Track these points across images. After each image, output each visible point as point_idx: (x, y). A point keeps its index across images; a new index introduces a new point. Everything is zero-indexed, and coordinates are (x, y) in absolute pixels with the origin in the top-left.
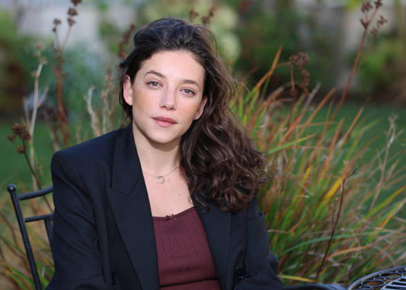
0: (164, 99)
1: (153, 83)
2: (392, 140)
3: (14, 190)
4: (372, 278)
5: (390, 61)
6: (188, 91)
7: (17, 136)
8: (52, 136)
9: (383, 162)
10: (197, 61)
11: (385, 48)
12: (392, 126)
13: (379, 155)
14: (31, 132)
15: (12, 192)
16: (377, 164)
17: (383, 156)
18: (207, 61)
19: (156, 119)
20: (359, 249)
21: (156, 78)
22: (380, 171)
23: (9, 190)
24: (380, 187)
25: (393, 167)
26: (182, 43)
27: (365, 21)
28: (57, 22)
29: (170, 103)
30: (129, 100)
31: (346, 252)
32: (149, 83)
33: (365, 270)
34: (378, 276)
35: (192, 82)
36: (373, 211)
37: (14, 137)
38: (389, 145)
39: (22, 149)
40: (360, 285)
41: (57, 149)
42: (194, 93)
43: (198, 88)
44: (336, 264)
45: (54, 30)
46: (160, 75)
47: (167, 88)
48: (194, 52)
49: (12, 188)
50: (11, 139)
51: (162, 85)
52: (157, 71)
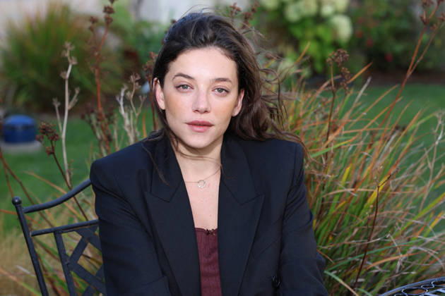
1: (183, 86)
3: (20, 202)
6: (220, 90)
9: (431, 161)
10: (226, 55)
12: (440, 123)
15: (17, 205)
19: (191, 124)
21: (186, 81)
22: (429, 169)
23: (14, 203)
29: (202, 107)
30: (162, 105)
32: (179, 87)
35: (224, 80)
38: (437, 143)
39: (51, 150)
42: (227, 92)
43: (233, 86)
46: (189, 77)
47: (198, 90)
49: (16, 201)
51: (192, 88)
52: (185, 73)
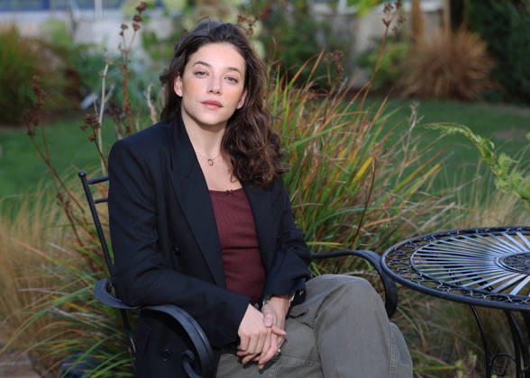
0: (211, 84)
1: (200, 72)
2: (413, 125)
3: (85, 175)
4: (404, 245)
5: (395, 61)
6: (231, 79)
7: (89, 126)
8: (116, 128)
9: (405, 145)
11: (391, 49)
12: (414, 112)
13: (402, 138)
14: (100, 121)
15: (83, 177)
16: (400, 146)
17: (406, 139)
18: (247, 53)
19: (205, 103)
20: (388, 220)
21: (203, 68)
22: (403, 152)
23: (80, 176)
24: (404, 165)
25: (414, 148)
26: (224, 37)
27: (387, 20)
28: (124, 27)
29: (216, 88)
30: (179, 93)
31: (375, 223)
32: (196, 73)
33: (392, 238)
34: (409, 243)
35: (235, 70)
36: (398, 186)
37: (86, 127)
38: (411, 130)
39: (93, 137)
40: (394, 250)
41: (120, 138)
42: (236, 81)
43: (240, 76)
44: (369, 234)
45: (122, 34)
46: (207, 65)
47: (213, 77)
48: (235, 44)
49: (82, 174)
50: (83, 128)
51: (208, 75)
52: (204, 61)
